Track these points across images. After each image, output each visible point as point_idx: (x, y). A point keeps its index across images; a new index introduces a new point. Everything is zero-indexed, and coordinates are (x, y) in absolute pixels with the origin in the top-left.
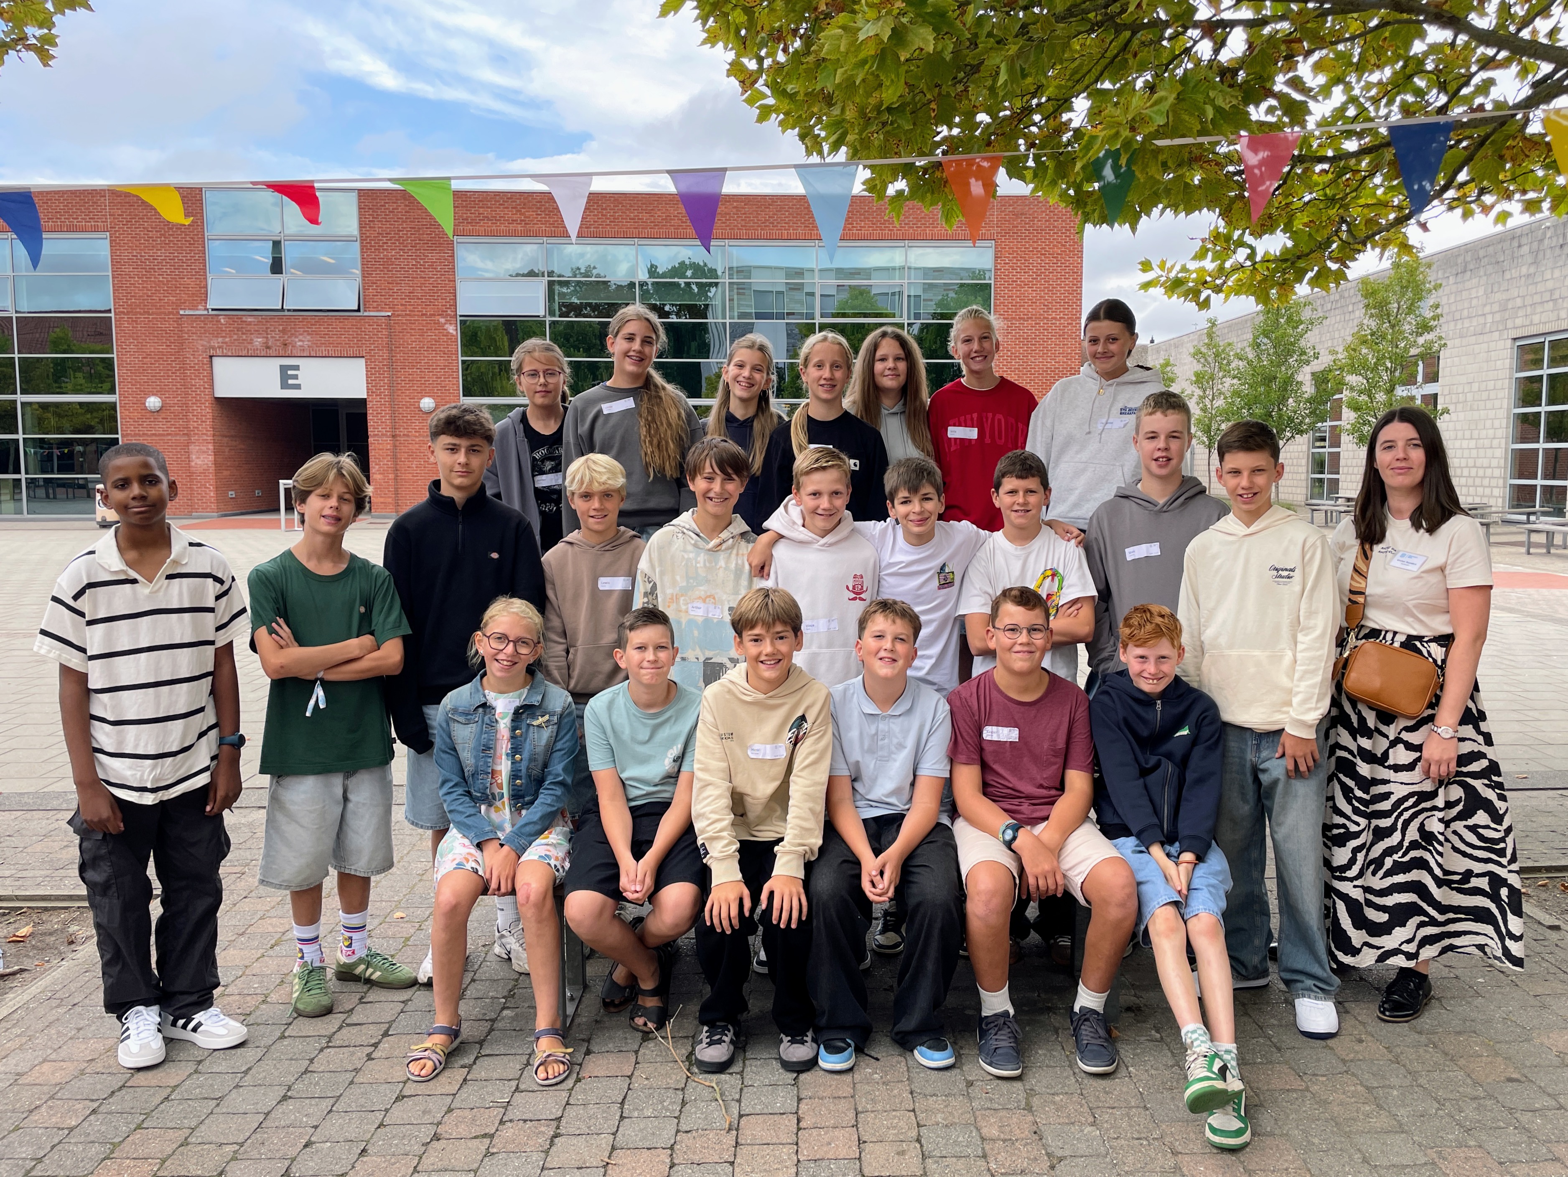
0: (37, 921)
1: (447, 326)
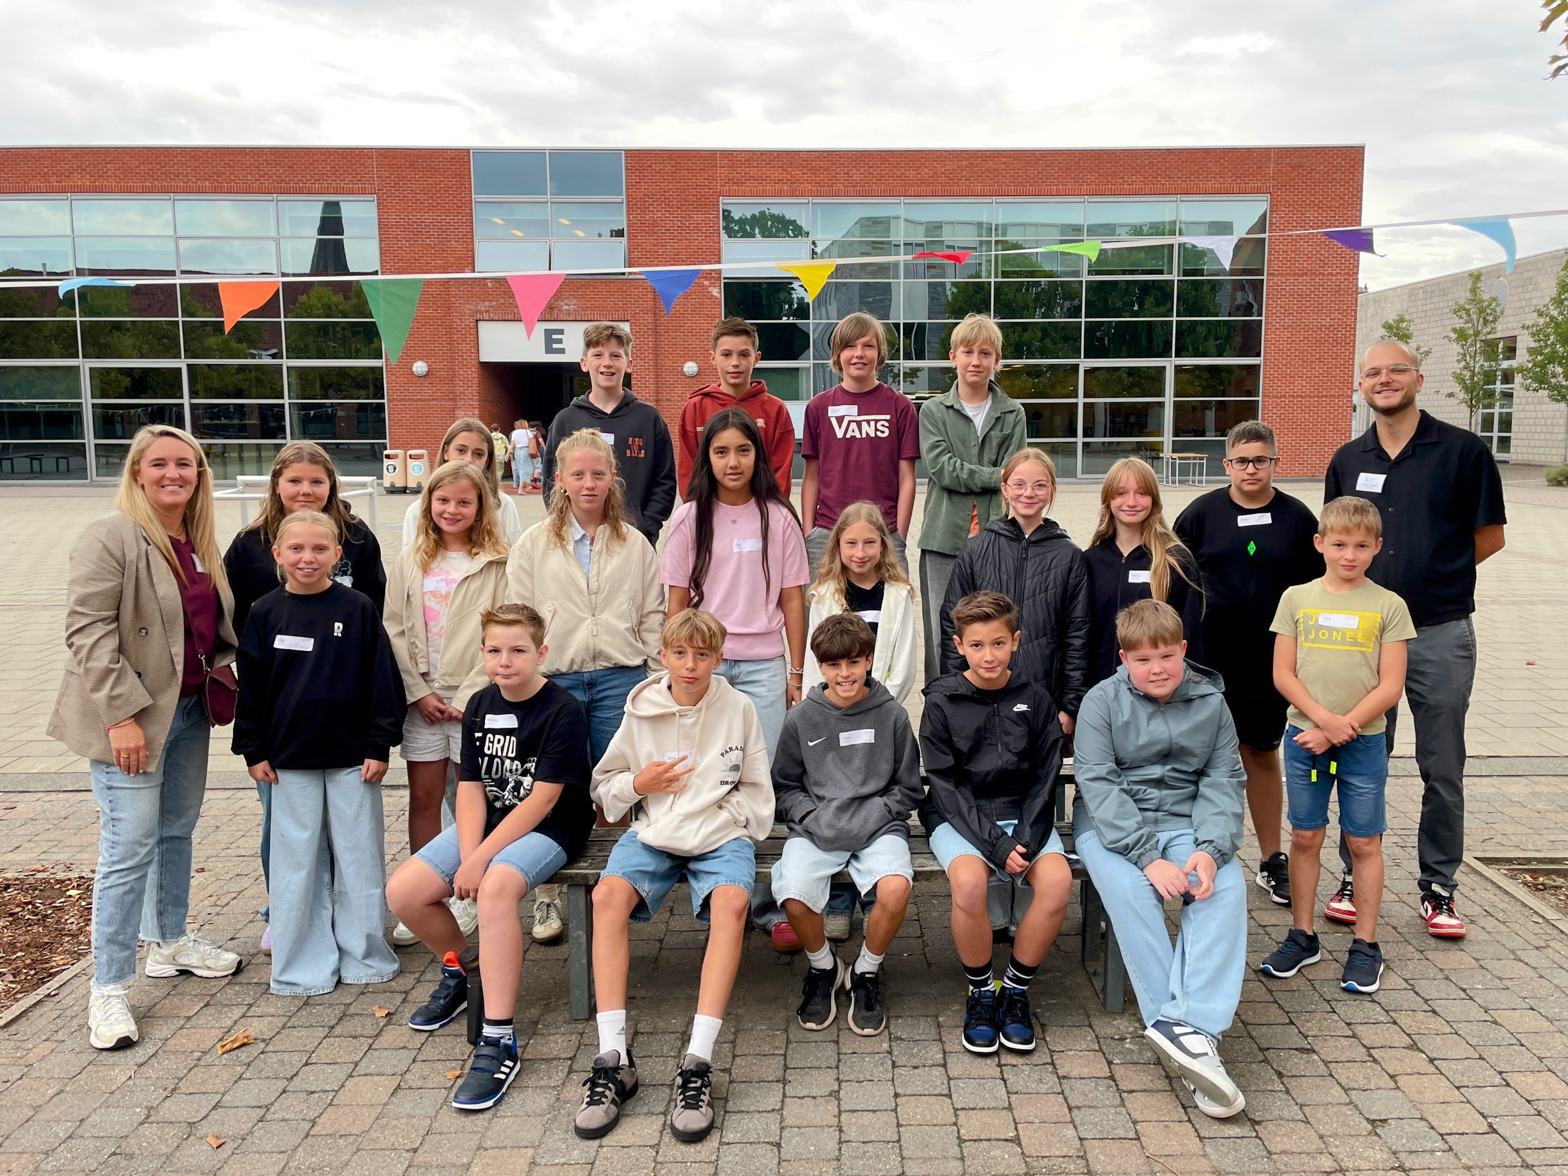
1: (711, 289)
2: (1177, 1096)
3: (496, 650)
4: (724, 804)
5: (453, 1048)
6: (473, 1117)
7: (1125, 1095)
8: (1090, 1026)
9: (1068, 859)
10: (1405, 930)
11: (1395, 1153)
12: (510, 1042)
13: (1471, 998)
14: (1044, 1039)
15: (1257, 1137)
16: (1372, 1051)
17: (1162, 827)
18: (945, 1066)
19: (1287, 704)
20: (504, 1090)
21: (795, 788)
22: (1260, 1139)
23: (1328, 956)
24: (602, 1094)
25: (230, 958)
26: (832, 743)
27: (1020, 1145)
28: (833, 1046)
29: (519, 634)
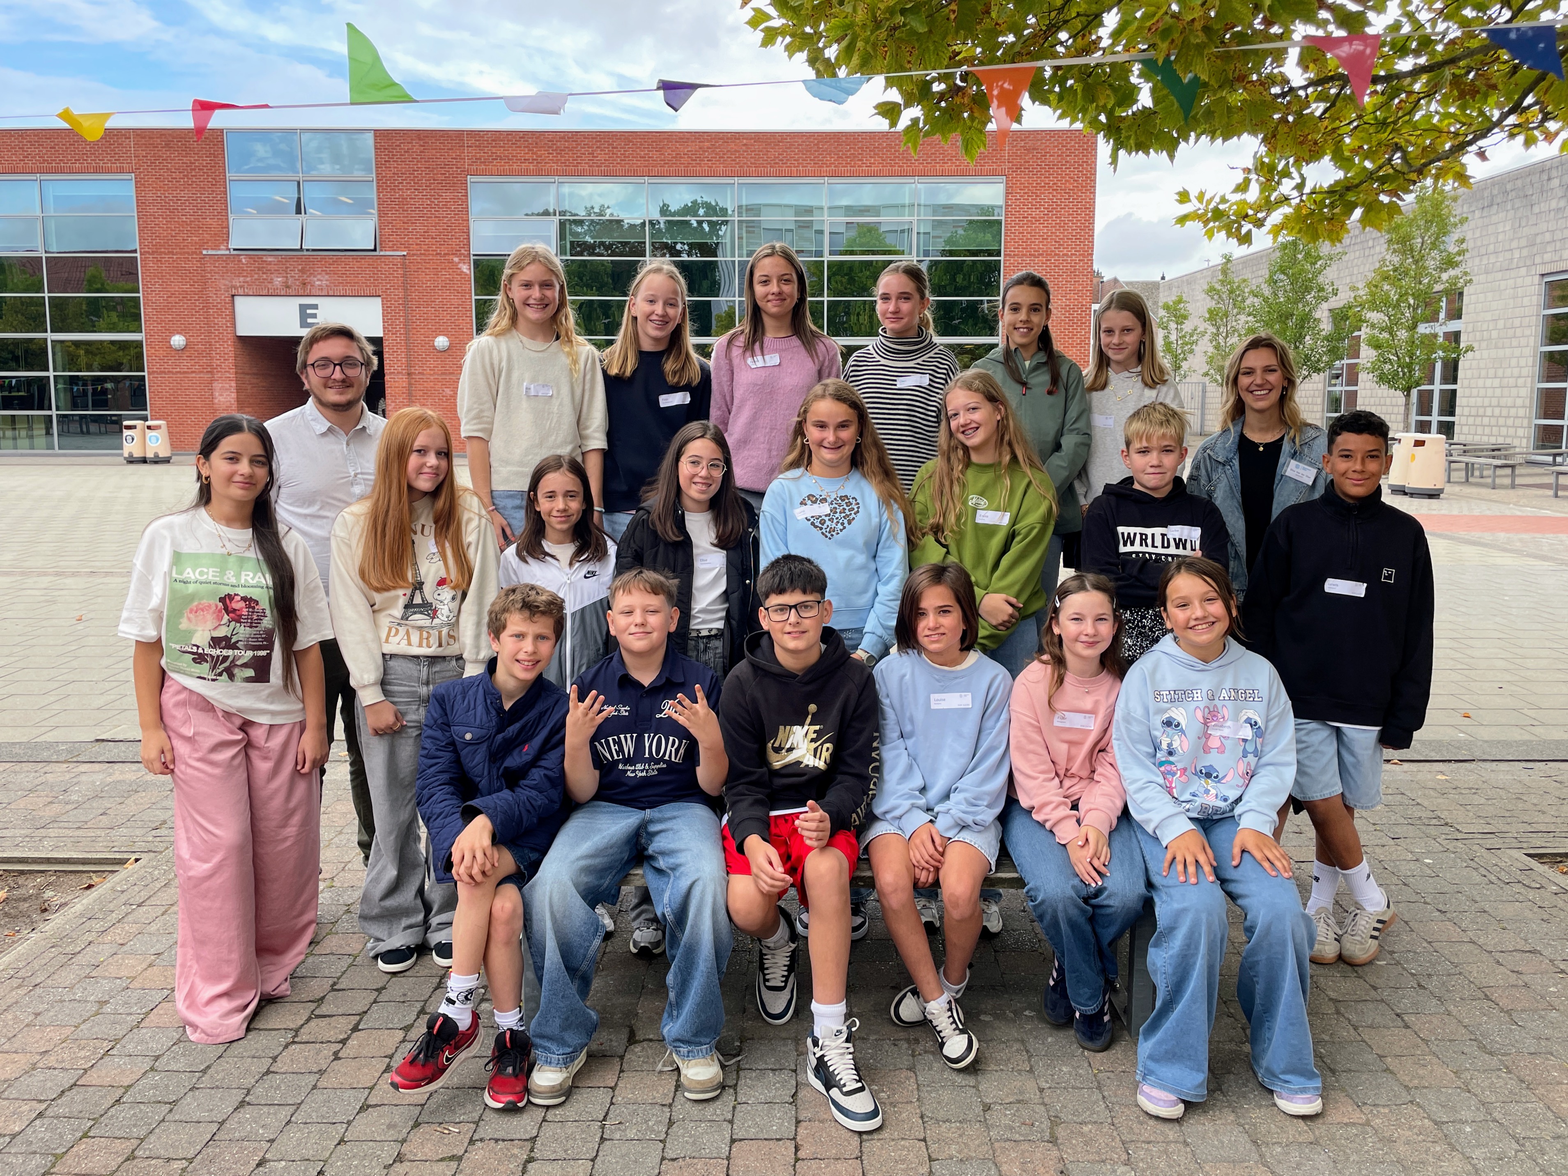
0: (12, 885)
1: (460, 265)
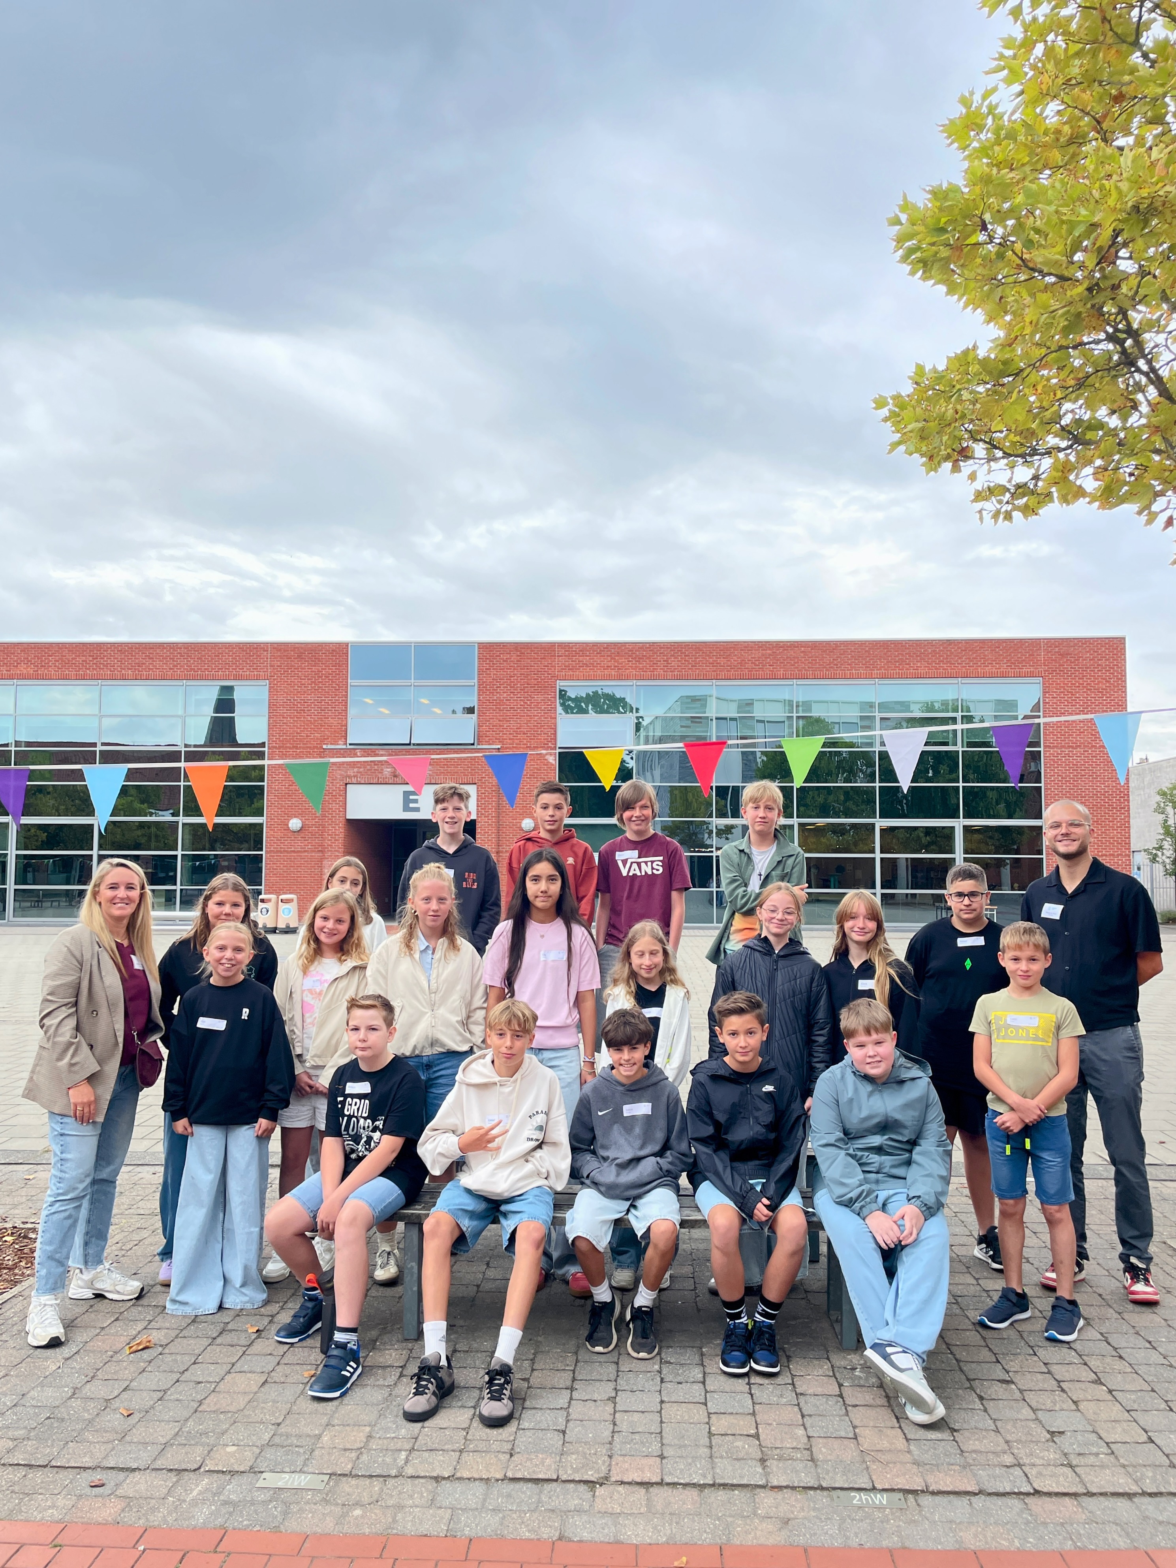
1: (546, 758)
2: (892, 1411)
3: (356, 1029)
4: (530, 1158)
5: (310, 1355)
6: (324, 1404)
7: (849, 1408)
8: (828, 1359)
9: (806, 1213)
10: (1108, 1297)
11: (1065, 1454)
12: (355, 1348)
13: (1154, 1348)
14: (788, 1367)
15: (954, 1440)
16: (1061, 1384)
17: (882, 1186)
18: (704, 1383)
19: (987, 1091)
20: (348, 1385)
21: (586, 1150)
22: (957, 1442)
23: (1038, 1314)
24: (426, 1387)
25: (135, 1285)
26: (617, 1113)
27: (758, 1439)
28: (614, 1366)
29: (375, 1016)
